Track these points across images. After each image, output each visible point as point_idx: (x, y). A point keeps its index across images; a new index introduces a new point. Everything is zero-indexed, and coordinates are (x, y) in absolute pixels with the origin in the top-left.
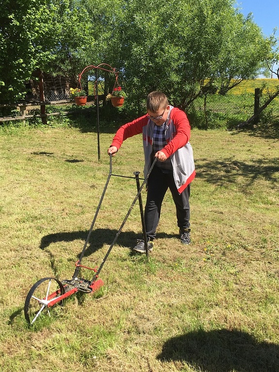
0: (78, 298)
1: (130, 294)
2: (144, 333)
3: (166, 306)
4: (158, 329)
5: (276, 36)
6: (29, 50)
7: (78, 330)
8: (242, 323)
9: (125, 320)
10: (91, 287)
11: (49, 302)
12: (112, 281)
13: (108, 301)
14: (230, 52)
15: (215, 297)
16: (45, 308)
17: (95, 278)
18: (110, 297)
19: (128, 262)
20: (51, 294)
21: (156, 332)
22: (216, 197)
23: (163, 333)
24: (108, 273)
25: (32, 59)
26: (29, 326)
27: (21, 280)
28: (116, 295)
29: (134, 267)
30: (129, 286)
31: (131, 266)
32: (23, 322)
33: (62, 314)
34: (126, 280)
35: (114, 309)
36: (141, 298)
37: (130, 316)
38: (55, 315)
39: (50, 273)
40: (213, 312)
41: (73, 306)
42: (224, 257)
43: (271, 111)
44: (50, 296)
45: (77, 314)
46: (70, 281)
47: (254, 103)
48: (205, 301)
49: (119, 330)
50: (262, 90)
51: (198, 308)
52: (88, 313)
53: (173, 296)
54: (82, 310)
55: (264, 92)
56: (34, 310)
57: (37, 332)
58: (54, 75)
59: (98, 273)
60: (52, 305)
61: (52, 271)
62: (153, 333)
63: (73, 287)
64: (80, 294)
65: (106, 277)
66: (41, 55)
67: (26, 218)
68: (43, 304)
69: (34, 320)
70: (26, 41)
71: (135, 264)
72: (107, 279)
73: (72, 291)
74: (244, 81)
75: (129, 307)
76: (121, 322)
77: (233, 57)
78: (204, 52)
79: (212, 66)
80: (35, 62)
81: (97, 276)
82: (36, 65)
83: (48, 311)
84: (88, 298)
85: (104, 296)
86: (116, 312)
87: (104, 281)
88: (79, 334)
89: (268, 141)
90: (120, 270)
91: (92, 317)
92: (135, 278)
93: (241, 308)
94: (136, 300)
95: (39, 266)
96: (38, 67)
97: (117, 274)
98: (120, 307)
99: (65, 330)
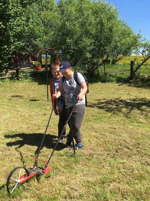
0: (37, 178)
1: (66, 175)
2: (74, 198)
3: (86, 182)
4: (82, 195)
5: (141, 34)
6: (10, 41)
7: (37, 197)
8: (128, 191)
9: (63, 190)
10: (44, 171)
11: (20, 181)
12: (56, 168)
13: (54, 180)
14: (117, 42)
15: (112, 177)
16: (18, 184)
17: (46, 167)
18: (54, 177)
19: (65, 157)
20: (21, 176)
21: (81, 198)
22: (112, 120)
23: (85, 198)
24: (53, 163)
25: (12, 46)
26: (9, 195)
27: (5, 168)
28: (58, 176)
29: (68, 159)
30: (65, 171)
31: (66, 159)
32: (6, 193)
33: (28, 188)
34: (64, 167)
35: (57, 184)
36: (72, 178)
37: (66, 188)
38: (24, 188)
39: (21, 164)
40: (112, 185)
41: (34, 183)
42: (117, 153)
43: (139, 73)
44: (21, 178)
45: (36, 187)
46: (32, 169)
47: (130, 69)
48: (107, 179)
49: (60, 197)
50: (134, 62)
51: (103, 183)
52: (42, 187)
53: (90, 176)
54: (39, 185)
55: (135, 63)
56: (12, 185)
57: (14, 199)
58: (24, 53)
59: (47, 164)
60: (22, 182)
61: (22, 163)
62: (79, 198)
63: (34, 172)
64: (38, 176)
65: (52, 166)
66: (17, 43)
67: (8, 132)
68: (17, 182)
69: (12, 192)
70: (9, 36)
71: (68, 158)
72: (53, 167)
73: (33, 174)
74: (125, 57)
75: (65, 183)
76: (61, 192)
77: (119, 44)
78: (103, 41)
79: (108, 49)
80: (13, 47)
81: (47, 165)
82: (14, 49)
83: (20, 186)
84: (42, 178)
85: (51, 177)
86: (58, 186)
87: (51, 168)
88: (37, 200)
89: (138, 89)
90: (60, 161)
91: (45, 189)
92: (69, 166)
93: (127, 183)
94: (69, 179)
95: (15, 160)
96: (14, 50)
97: (58, 164)
98: (60, 183)
99: (29, 197)
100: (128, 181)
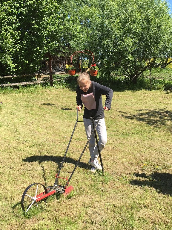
0: (57, 198)
1: (90, 196)
2: (96, 223)
3: (112, 206)
4: (105, 221)
6: (43, 42)
7: (54, 219)
8: (160, 220)
10: (64, 190)
11: (37, 198)
12: (80, 188)
13: (76, 201)
14: (166, 42)
15: (144, 202)
17: (67, 184)
18: (77, 198)
23: (108, 224)
25: (45, 47)
28: (81, 197)
30: (90, 191)
31: (93, 178)
33: (46, 208)
34: (89, 187)
35: (79, 206)
36: (96, 200)
37: (88, 212)
38: (41, 208)
41: (53, 203)
44: (38, 195)
45: (55, 208)
46: (52, 187)
48: (137, 204)
49: (80, 220)
51: (132, 208)
52: (62, 208)
53: (117, 199)
54: (59, 206)
57: (29, 219)
58: (59, 56)
59: (69, 181)
60: (39, 200)
62: (101, 224)
63: (54, 190)
65: (76, 184)
66: (50, 44)
68: (33, 200)
69: (27, 210)
70: (42, 36)
75: (88, 205)
76: (82, 215)
77: (168, 45)
79: (155, 50)
82: (46, 50)
84: (63, 198)
85: (74, 197)
87: (75, 187)
88: (55, 222)
90: (86, 180)
92: (95, 185)
93: (161, 210)
94: (93, 201)
95: (36, 176)
97: (83, 183)
98: (82, 205)
99: (47, 219)
100: (162, 208)
